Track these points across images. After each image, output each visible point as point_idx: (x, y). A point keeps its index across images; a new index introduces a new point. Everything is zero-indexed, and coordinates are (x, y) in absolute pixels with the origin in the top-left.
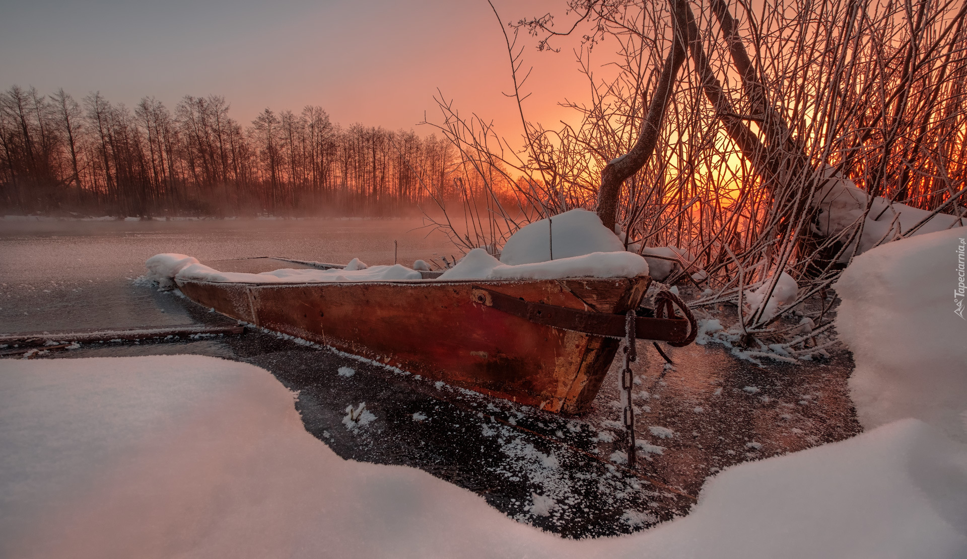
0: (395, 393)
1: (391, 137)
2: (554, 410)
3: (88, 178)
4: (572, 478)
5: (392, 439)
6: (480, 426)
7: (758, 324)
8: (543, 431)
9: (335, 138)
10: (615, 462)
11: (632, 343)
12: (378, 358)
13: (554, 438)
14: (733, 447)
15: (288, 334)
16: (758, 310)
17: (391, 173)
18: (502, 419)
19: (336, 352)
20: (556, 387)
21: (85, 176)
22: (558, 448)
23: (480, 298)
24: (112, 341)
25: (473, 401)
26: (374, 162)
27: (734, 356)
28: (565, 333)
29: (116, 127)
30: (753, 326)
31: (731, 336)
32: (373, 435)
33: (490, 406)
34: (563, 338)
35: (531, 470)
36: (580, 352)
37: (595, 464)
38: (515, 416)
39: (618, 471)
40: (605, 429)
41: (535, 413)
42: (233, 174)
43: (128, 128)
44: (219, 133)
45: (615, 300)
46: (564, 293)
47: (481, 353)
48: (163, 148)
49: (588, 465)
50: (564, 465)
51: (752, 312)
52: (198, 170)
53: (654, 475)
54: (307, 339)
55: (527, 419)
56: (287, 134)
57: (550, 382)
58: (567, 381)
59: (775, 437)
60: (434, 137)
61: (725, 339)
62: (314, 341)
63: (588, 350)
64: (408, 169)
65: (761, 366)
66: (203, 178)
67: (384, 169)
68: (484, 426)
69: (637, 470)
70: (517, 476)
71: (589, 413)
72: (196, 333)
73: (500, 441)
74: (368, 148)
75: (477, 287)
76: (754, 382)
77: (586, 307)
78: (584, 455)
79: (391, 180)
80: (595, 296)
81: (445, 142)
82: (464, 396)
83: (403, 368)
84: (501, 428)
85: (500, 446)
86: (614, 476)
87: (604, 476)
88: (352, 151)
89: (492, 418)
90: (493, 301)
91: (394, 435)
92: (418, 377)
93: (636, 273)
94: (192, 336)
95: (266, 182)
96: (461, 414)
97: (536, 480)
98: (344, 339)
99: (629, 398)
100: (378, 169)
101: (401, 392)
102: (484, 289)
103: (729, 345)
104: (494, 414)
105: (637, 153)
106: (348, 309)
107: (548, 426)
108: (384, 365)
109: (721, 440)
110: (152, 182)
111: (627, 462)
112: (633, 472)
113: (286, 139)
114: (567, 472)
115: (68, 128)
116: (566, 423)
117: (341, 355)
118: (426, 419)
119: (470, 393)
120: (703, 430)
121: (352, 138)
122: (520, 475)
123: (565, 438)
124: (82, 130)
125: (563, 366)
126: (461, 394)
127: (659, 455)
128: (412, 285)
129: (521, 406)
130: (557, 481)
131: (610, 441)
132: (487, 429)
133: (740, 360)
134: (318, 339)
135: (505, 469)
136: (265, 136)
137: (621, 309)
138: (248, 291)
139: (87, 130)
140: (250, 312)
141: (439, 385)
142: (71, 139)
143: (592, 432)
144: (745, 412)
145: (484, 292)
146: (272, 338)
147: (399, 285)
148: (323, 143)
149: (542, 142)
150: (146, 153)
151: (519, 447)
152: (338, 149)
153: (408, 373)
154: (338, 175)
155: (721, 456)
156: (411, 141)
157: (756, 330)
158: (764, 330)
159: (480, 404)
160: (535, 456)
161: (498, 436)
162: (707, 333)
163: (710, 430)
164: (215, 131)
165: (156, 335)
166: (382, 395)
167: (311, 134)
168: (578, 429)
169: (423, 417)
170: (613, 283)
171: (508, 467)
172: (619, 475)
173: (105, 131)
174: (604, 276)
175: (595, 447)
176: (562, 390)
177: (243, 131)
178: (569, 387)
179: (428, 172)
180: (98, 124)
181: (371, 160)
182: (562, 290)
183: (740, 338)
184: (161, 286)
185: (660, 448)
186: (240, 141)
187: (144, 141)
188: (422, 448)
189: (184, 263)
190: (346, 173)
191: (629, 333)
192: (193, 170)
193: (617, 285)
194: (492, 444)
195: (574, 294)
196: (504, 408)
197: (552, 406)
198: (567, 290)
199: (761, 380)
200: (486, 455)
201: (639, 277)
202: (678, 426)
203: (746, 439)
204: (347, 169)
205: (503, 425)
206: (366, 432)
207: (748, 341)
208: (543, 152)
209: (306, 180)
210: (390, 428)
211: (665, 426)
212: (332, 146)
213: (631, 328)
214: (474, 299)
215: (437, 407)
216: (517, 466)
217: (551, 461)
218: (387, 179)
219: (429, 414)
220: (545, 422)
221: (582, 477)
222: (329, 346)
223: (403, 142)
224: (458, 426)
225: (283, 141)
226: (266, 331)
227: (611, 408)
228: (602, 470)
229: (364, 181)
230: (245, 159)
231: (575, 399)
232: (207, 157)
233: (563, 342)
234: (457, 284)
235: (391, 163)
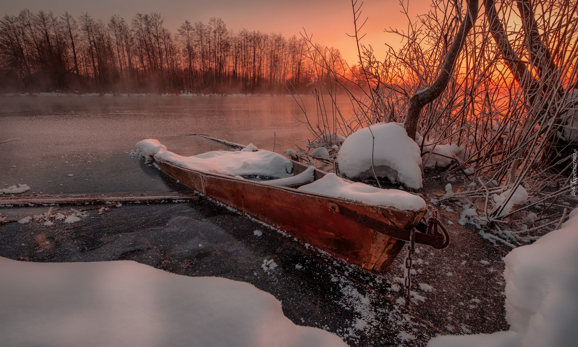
0: (285, 249)
1: (266, 38)
2: (368, 268)
3: (82, 69)
4: (376, 311)
5: (286, 279)
6: (330, 275)
7: (499, 217)
8: (362, 281)
9: (229, 40)
10: (399, 304)
11: (413, 245)
12: (274, 225)
13: (368, 286)
14: (464, 300)
15: (223, 203)
16: (499, 208)
17: (265, 63)
18: (341, 270)
19: (250, 218)
20: (371, 257)
21: (81, 67)
22: (370, 293)
23: (333, 208)
24: (136, 202)
25: (326, 258)
26: (254, 56)
27: (480, 236)
28: (377, 234)
29: (98, 36)
30: (496, 217)
31: (481, 221)
32: (277, 275)
33: (335, 263)
34: (376, 235)
35: (356, 304)
36: (385, 243)
37: (388, 304)
38: (348, 270)
39: (399, 309)
40: (395, 283)
41: (358, 269)
42: (166, 65)
43: (105, 37)
44: (157, 38)
45: (406, 222)
46: (378, 214)
47: (331, 234)
48: (125, 48)
49: (384, 304)
50: (372, 303)
51: (497, 207)
52: (145, 62)
53: (418, 313)
54: (233, 208)
55: (354, 272)
56: (199, 37)
57: (368, 255)
58: (377, 256)
59: (489, 297)
60: (295, 38)
61: (477, 222)
62: (238, 209)
63: (389, 243)
64: (277, 61)
65: (495, 245)
66: (148, 68)
67: (261, 61)
68: (332, 275)
69: (409, 310)
70: (349, 307)
71: (388, 271)
72: (176, 200)
73: (340, 285)
74: (251, 46)
75: (331, 202)
76: (488, 257)
77: (390, 223)
78: (383, 298)
79: (265, 68)
80: (395, 219)
81: (302, 41)
82: (321, 254)
83: (287, 233)
84: (340, 277)
85: (340, 288)
86: (397, 312)
87: (392, 312)
88: (240, 49)
89: (336, 271)
90: (340, 210)
91: (287, 276)
92: (295, 239)
93: (418, 209)
94: (174, 201)
95: (186, 70)
96: (320, 266)
97: (358, 310)
98: (255, 212)
99: (409, 273)
100: (257, 60)
101: (288, 249)
102: (335, 203)
103: (479, 227)
104: (337, 268)
105: (434, 89)
106: (258, 197)
107: (365, 278)
108: (277, 229)
109: (458, 295)
110: (119, 70)
111: (404, 305)
112: (407, 310)
113: (199, 41)
114: (373, 307)
115: (71, 36)
116: (375, 277)
117: (253, 220)
118: (302, 268)
119: (324, 252)
120: (449, 288)
121: (240, 39)
122: (350, 306)
123: (374, 287)
124: (79, 38)
125: (375, 248)
126: (319, 253)
127: (422, 302)
128: (296, 193)
129: (351, 264)
130: (368, 311)
131: (397, 291)
132: (333, 277)
133: (483, 239)
134: (240, 209)
135: (343, 302)
136: (185, 40)
137: (409, 227)
138: (201, 177)
139: (81, 38)
140: (201, 187)
141: (307, 245)
142: (73, 44)
143: (388, 284)
144: (477, 278)
145: (335, 205)
146: (215, 205)
147: (288, 192)
148: (222, 43)
149: (372, 60)
150: (115, 52)
151: (350, 290)
152: (231, 47)
153: (290, 236)
154: (231, 65)
155: (455, 306)
156: (279, 41)
157: (497, 221)
158: (502, 221)
159: (329, 260)
160: (358, 296)
161: (339, 282)
162: (466, 217)
163: (453, 289)
164: (155, 36)
165: (156, 200)
166: (279, 250)
167: (214, 37)
168: (381, 282)
169: (300, 267)
170: (405, 214)
171: (344, 301)
172: (400, 312)
173: (91, 39)
174: (401, 209)
175: (389, 294)
176: (373, 260)
177: (172, 36)
178: (377, 259)
179: (290, 63)
180: (87, 34)
181: (252, 54)
182: (377, 212)
183: (486, 223)
184: (146, 160)
185: (424, 298)
186: (170, 43)
187: (114, 44)
188: (302, 286)
189: (158, 148)
190: (236, 64)
191: (412, 241)
192: (142, 62)
193: (407, 215)
194: (336, 286)
195: (384, 215)
196: (342, 264)
197: (367, 266)
198: (380, 212)
199: (493, 255)
200: (333, 293)
201: (420, 211)
202: (436, 285)
203: (472, 296)
204: (236, 61)
205: (342, 275)
206: (274, 273)
207: (491, 226)
208: (371, 66)
209: (210, 69)
210: (285, 272)
211: (428, 283)
212: (227, 45)
213: (413, 238)
214: (329, 207)
215: (307, 261)
216: (349, 301)
217: (366, 300)
218: (262, 68)
219: (304, 266)
220: (364, 275)
221: (381, 311)
222: (246, 214)
223: (274, 42)
224: (318, 274)
225: (196, 43)
226: (210, 199)
227: (400, 269)
228: (391, 308)
229: (247, 69)
230: (173, 55)
231: (380, 265)
232: (151, 54)
233: (376, 237)
234: (321, 198)
235: (265, 56)
